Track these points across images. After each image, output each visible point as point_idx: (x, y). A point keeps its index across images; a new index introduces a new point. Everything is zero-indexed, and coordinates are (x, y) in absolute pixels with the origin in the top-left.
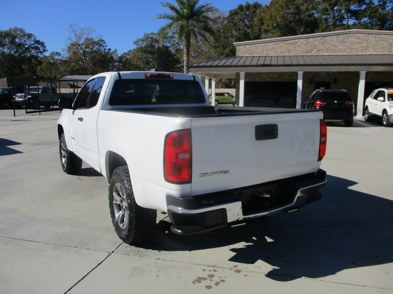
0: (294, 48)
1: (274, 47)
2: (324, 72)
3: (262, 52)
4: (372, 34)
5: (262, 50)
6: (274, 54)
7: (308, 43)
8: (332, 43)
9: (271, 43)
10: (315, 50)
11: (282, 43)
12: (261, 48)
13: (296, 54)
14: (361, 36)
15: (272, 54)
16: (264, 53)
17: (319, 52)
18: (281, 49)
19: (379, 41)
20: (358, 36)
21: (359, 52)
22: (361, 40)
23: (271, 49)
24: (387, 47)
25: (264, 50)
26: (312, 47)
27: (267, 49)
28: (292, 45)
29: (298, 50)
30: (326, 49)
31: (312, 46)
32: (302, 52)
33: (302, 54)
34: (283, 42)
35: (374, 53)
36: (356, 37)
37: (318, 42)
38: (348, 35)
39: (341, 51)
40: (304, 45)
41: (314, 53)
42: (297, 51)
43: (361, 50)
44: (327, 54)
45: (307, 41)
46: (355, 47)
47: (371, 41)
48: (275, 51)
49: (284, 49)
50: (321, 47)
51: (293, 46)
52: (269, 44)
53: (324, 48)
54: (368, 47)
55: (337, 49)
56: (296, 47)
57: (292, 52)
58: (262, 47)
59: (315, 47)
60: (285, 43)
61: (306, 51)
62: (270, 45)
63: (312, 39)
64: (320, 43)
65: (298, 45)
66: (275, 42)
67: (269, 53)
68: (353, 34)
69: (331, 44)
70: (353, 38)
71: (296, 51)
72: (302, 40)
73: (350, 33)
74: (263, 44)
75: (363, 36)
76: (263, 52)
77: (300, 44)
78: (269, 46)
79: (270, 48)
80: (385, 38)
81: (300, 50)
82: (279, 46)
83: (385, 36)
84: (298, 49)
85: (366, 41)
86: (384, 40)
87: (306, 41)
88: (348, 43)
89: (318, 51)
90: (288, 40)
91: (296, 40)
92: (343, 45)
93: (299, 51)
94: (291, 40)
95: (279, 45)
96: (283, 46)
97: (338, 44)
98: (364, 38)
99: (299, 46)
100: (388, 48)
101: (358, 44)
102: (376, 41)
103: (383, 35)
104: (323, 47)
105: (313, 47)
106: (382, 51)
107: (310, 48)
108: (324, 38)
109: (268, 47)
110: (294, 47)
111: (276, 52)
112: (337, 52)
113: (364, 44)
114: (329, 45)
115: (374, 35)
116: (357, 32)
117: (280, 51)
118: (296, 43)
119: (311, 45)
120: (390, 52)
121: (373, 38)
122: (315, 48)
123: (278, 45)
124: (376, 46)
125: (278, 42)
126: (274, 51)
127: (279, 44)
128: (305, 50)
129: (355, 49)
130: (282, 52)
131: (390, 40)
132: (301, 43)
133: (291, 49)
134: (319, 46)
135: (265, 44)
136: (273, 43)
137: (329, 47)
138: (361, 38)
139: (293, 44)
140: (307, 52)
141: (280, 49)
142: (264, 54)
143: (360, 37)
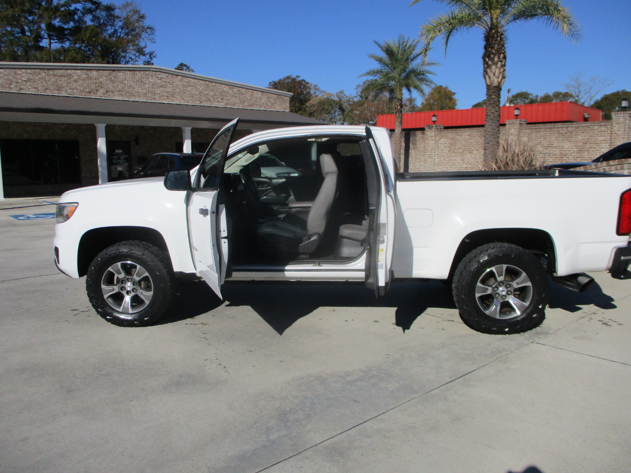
0: (67, 84)
1: (31, 77)
2: (120, 126)
3: (7, 84)
4: (177, 75)
5: (9, 82)
6: (32, 91)
7: (90, 78)
8: (126, 82)
9: (24, 70)
10: (102, 91)
11: (45, 73)
12: (6, 77)
13: (71, 95)
14: (164, 76)
15: (29, 89)
16: (12, 86)
17: (108, 93)
18: (44, 82)
19: (187, 86)
20: (160, 76)
21: (164, 99)
22: (165, 82)
23: (25, 81)
24: (196, 95)
25: (13, 82)
26: (97, 85)
27: (18, 80)
28: (63, 79)
29: (74, 87)
30: (119, 91)
31: (95, 83)
32: (81, 92)
33: (82, 95)
34: (46, 71)
35: (182, 102)
36: (158, 78)
37: (105, 78)
38: (147, 72)
39: (140, 96)
40: (83, 80)
41: (100, 94)
42: (73, 89)
43: (166, 96)
44: (121, 98)
45: (88, 75)
46: (158, 92)
47: (177, 85)
48: (34, 86)
49: (49, 83)
50: (111, 87)
51: (64, 81)
52: (20, 72)
53: (115, 88)
54: (175, 94)
55: (133, 92)
56: (70, 83)
57: (64, 89)
58: (6, 75)
59: (101, 85)
60: (50, 73)
61: (87, 90)
62: (23, 75)
63: (95, 73)
64: (108, 80)
65: (73, 79)
66: (32, 70)
67: (22, 87)
68: (153, 73)
69: (125, 84)
70: (154, 78)
71: (70, 89)
72: (79, 71)
73: (150, 71)
74: (8, 71)
75: (166, 76)
76: (11, 84)
77: (76, 78)
78: (19, 74)
79: (24, 79)
80: (194, 83)
81: (78, 88)
82: (40, 78)
83: (193, 80)
84: (73, 85)
85: (170, 84)
86: (193, 86)
87: (86, 75)
88: (148, 84)
89: (106, 91)
90: (56, 69)
91: (69, 71)
92: (141, 87)
93: (76, 89)
94: (60, 69)
95: (40, 76)
96: (47, 78)
97: (134, 84)
98: (168, 80)
99: (76, 81)
100: (199, 97)
101: (161, 87)
102: (184, 86)
103: (191, 79)
104: (113, 86)
105: (99, 85)
106: (192, 100)
107: (93, 86)
108: (114, 74)
109: (18, 77)
110: (66, 82)
111: (35, 88)
112: (134, 96)
113: (170, 89)
114: (122, 85)
115: (179, 77)
116: (159, 70)
117: (43, 87)
118: (70, 75)
119: (95, 81)
120: (201, 102)
121: (179, 81)
122: (101, 88)
123: (37, 76)
124: (185, 93)
125: (37, 70)
126: (31, 86)
127: (40, 74)
128: (86, 88)
129: (157, 94)
130: (46, 89)
131: (199, 87)
132: (78, 76)
133: (62, 84)
134: (107, 84)
135: (13, 70)
136: (29, 71)
137: (123, 88)
138: (165, 80)
139: (64, 76)
140: (89, 92)
141: (42, 83)
142: (11, 88)
143: (163, 78)
